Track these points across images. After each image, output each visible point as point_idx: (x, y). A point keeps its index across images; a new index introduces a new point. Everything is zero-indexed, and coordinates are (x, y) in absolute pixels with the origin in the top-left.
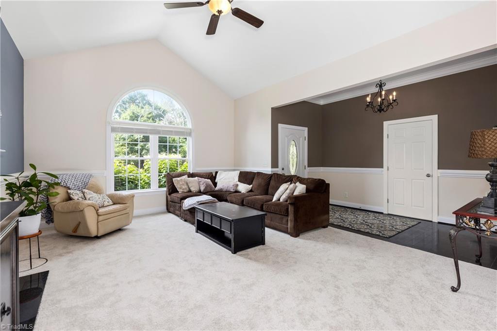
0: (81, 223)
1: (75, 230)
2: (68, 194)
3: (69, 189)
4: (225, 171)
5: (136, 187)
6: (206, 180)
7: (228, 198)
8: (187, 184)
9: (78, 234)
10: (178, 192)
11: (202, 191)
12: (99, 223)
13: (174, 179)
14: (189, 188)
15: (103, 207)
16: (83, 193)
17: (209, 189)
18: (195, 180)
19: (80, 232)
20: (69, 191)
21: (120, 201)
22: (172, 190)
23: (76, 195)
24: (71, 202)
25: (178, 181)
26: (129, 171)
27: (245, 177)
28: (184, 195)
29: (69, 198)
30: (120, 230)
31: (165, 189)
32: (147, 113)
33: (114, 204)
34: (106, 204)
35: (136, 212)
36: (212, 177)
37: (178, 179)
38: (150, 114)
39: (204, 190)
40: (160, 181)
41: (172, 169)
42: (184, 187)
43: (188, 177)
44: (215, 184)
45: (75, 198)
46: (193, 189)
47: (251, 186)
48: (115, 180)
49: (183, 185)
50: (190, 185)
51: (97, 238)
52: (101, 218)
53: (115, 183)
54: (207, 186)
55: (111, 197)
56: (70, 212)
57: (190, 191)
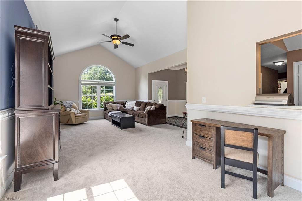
0: (70, 119)
1: (68, 122)
2: (65, 109)
3: (66, 107)
4: (130, 101)
5: (91, 108)
6: (121, 105)
7: (129, 113)
8: (112, 106)
9: (68, 123)
10: (108, 110)
11: (118, 109)
12: (76, 120)
13: (106, 104)
14: (113, 108)
15: (77, 114)
16: (70, 109)
17: (121, 109)
18: (115, 105)
19: (69, 123)
20: (65, 108)
21: (83, 112)
22: (106, 109)
23: (68, 109)
24: (66, 111)
25: (108, 105)
26: (89, 101)
27: (138, 104)
28: (110, 111)
29: (65, 110)
30: (83, 123)
31: (103, 109)
32: (102, 70)
33: (82, 113)
34: (78, 113)
35: (90, 118)
36: (124, 104)
37: (108, 104)
38: (104, 70)
39: (119, 109)
40: (101, 105)
41: (106, 100)
42: (110, 108)
43: (113, 104)
44: (125, 107)
45: (68, 110)
46: (114, 109)
47: (139, 108)
48: (82, 104)
49: (110, 107)
50: (113, 107)
51: (75, 125)
52: (76, 118)
53: (83, 106)
54: (120, 107)
55: (81, 111)
56: (66, 115)
57: (113, 109)
